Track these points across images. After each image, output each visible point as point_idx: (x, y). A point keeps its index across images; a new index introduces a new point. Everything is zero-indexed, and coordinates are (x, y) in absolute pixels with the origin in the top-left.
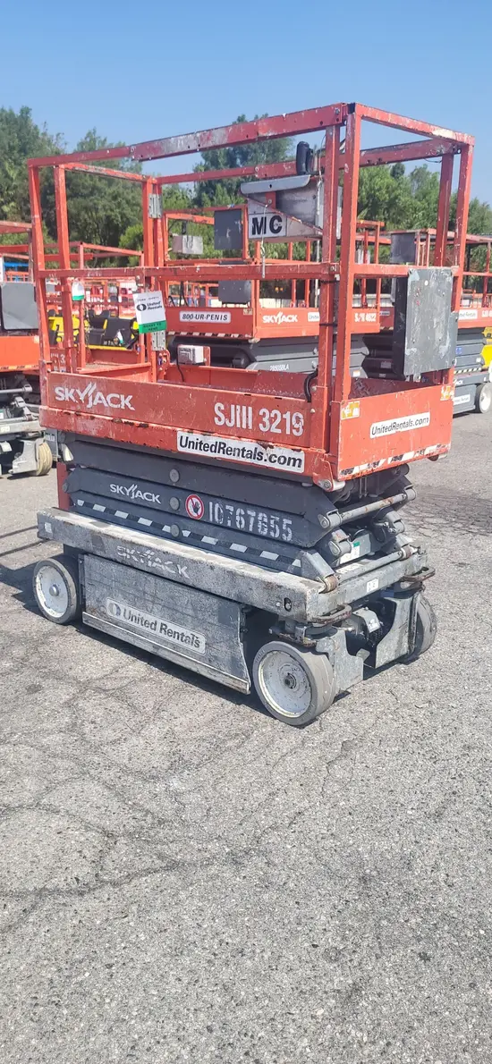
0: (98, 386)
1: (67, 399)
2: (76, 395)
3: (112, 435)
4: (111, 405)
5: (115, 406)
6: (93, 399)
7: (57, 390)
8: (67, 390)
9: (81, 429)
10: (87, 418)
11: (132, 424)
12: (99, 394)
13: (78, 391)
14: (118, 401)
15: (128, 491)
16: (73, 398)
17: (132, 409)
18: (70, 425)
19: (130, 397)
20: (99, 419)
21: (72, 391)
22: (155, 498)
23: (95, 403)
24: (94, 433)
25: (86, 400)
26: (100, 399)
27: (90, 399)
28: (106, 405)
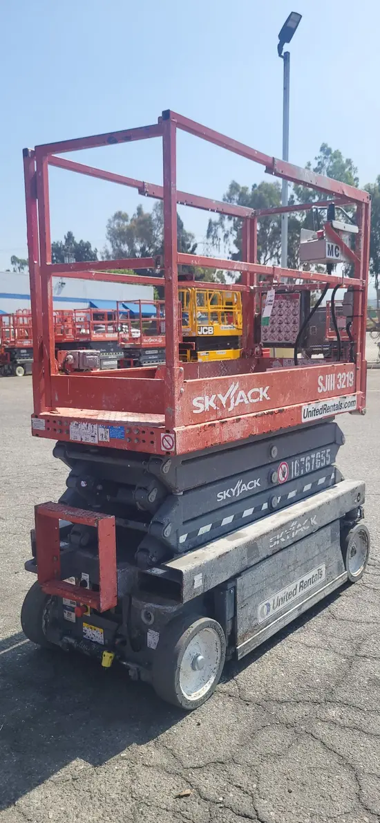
0: (241, 385)
1: (207, 408)
2: (218, 402)
3: (256, 431)
4: (251, 401)
5: (255, 401)
6: (235, 399)
7: (195, 403)
8: (207, 398)
9: (226, 438)
10: (234, 422)
11: (272, 413)
12: (242, 393)
13: (220, 396)
14: (258, 394)
15: (234, 491)
16: (214, 406)
17: (268, 398)
18: (215, 438)
19: (267, 388)
20: (244, 418)
21: (214, 396)
22: (256, 483)
23: (237, 404)
24: (239, 436)
25: (228, 404)
26: (242, 398)
27: (232, 401)
28: (246, 402)
